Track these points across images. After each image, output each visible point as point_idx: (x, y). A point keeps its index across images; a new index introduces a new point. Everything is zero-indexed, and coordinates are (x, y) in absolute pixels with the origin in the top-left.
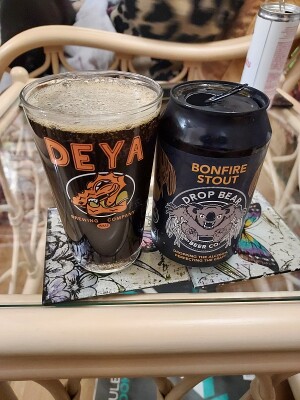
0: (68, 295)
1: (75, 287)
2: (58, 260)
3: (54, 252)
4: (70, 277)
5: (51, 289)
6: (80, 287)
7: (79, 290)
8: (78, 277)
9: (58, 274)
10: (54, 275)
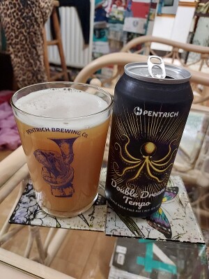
0: (25, 221)
1: (32, 217)
2: (30, 196)
3: (29, 191)
4: (32, 209)
5: (18, 213)
6: (34, 217)
7: (33, 219)
8: (36, 211)
9: (25, 205)
10: (24, 205)
